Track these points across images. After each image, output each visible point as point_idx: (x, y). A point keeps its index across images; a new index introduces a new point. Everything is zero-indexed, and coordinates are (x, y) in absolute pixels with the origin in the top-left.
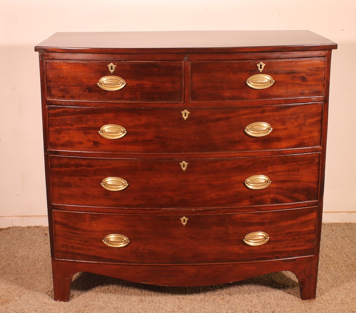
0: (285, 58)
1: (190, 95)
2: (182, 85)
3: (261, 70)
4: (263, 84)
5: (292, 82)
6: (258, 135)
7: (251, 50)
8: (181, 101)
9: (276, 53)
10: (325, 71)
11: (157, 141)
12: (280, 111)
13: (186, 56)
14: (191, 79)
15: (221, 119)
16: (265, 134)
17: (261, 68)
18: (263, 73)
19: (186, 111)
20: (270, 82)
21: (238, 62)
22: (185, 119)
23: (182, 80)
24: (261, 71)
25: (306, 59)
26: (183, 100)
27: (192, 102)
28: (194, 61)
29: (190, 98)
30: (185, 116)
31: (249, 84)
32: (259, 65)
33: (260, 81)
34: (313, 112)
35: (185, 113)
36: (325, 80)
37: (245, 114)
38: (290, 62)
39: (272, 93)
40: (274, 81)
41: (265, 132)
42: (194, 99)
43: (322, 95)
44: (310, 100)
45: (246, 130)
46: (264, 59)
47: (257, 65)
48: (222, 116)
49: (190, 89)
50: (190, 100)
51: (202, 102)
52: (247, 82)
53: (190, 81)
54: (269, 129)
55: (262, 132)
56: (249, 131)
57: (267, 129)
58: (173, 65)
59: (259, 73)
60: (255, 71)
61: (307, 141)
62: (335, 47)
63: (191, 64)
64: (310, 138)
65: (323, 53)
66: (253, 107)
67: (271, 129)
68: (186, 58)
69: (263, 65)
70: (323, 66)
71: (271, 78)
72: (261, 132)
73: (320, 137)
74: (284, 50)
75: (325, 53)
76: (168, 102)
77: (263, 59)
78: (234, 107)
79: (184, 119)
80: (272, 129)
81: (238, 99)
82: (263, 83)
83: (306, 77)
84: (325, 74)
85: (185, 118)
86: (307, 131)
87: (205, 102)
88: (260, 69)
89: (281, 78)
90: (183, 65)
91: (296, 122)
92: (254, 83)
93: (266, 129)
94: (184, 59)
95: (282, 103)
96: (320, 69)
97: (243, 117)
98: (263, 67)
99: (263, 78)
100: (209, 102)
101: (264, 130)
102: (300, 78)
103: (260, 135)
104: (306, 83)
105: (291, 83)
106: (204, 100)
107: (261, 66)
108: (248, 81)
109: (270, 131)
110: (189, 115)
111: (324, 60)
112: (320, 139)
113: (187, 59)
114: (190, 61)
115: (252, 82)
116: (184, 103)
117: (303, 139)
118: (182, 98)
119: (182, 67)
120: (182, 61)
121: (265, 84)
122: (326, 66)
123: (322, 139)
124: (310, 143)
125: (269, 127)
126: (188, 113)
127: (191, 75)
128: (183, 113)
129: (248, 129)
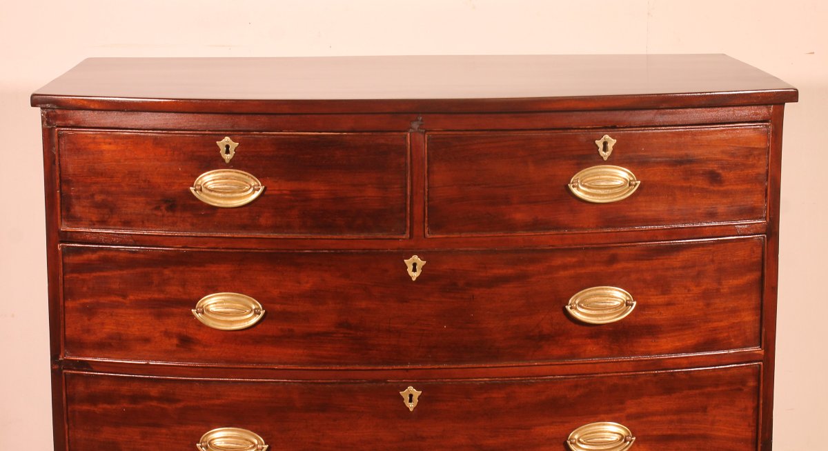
0: (665, 124)
1: (426, 219)
2: (406, 194)
3: (605, 155)
4: (610, 191)
5: (684, 184)
6: (600, 319)
7: (581, 105)
8: (404, 233)
9: (643, 112)
10: (768, 158)
11: (342, 335)
12: (654, 258)
13: (417, 120)
14: (428, 177)
15: (505, 280)
17: (605, 149)
18: (612, 161)
19: (415, 258)
20: (630, 185)
21: (548, 134)
22: (414, 279)
23: (406, 179)
24: (605, 159)
25: (720, 127)
26: (408, 232)
27: (431, 236)
28: (436, 133)
29: (426, 225)
30: (414, 270)
31: (575, 191)
32: (600, 143)
33: (602, 184)
34: (738, 261)
35: (415, 265)
36: (767, 180)
37: (565, 267)
38: (679, 134)
39: (635, 213)
40: (639, 182)
41: (618, 312)
42: (436, 226)
43: (760, 218)
44: (731, 231)
45: (568, 307)
46: (614, 127)
47: (597, 142)
48: (509, 271)
49: (426, 203)
50: (426, 231)
51: (456, 235)
52: (571, 186)
53: (426, 184)
54: (627, 305)
55: (611, 311)
56: (576, 309)
57: (622, 305)
58: (382, 141)
59: (601, 161)
60: (590, 158)
61: (725, 335)
62: (793, 96)
63: (428, 140)
64: (732, 328)
65: (763, 111)
66: (586, 248)
67: (632, 305)
68: (415, 125)
69: (612, 143)
70: (763, 145)
71: (632, 176)
72: (607, 312)
73: (757, 325)
74: (664, 106)
75: (769, 112)
76: (370, 236)
77: (611, 127)
78: (538, 248)
79: (410, 278)
80: (635, 303)
81: (549, 229)
82: (612, 188)
83: (720, 171)
84: (768, 165)
85: (414, 275)
86: (725, 308)
87: (463, 235)
88: (602, 153)
89: (657, 175)
90: (409, 142)
91: (697, 286)
92: (589, 187)
93: (619, 303)
94: (411, 128)
95: (659, 239)
96: (756, 152)
97: (562, 273)
98: (610, 146)
99: (613, 176)
100: (474, 235)
101: (616, 307)
102: (703, 174)
103: (604, 318)
104: (721, 189)
105: (682, 188)
106: (460, 232)
107: (605, 144)
108: (572, 183)
109: (631, 309)
110: (424, 267)
111: (766, 129)
112: (757, 330)
113: (418, 128)
114: (426, 131)
115: (584, 186)
116: (411, 237)
117: (715, 330)
118: (406, 226)
119: (406, 148)
120: (407, 131)
121: (617, 190)
122: (769, 144)
123: (764, 330)
124: (733, 340)
125: (628, 299)
126: (421, 263)
127: (428, 168)
128: (409, 263)
129: (575, 303)
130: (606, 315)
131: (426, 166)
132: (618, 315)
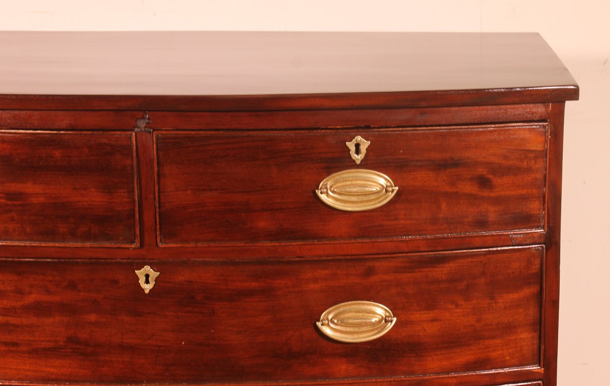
0: (427, 124)
1: (158, 226)
2: (133, 198)
3: (358, 158)
4: (365, 198)
5: (450, 190)
6: (356, 336)
7: (327, 103)
8: (134, 242)
9: (400, 111)
10: (546, 162)
11: (71, 350)
12: (417, 270)
13: (143, 118)
14: (158, 180)
15: (250, 293)
16: (376, 334)
17: (358, 152)
18: (366, 164)
19: (147, 269)
20: (387, 191)
21: (292, 134)
22: (147, 292)
23: (133, 182)
24: (358, 162)
25: (491, 127)
26: (138, 240)
27: (164, 246)
28: (165, 132)
29: (158, 233)
30: (147, 282)
31: (323, 197)
32: (351, 145)
33: (354, 190)
34: (513, 273)
35: (147, 276)
36: (545, 185)
37: (315, 280)
38: (442, 135)
39: (394, 222)
40: (397, 188)
41: (377, 329)
42: (168, 235)
43: (538, 227)
44: (508, 241)
45: (319, 324)
46: (368, 127)
47: (347, 143)
48: (254, 285)
49: (157, 210)
50: (158, 240)
51: (192, 245)
52: (318, 192)
53: (157, 188)
54: (386, 321)
55: (368, 328)
56: (328, 325)
57: (380, 321)
58: (105, 141)
59: (352, 165)
60: (343, 162)
61: (500, 352)
62: (573, 94)
63: (157, 140)
64: (506, 345)
65: (540, 109)
66: (339, 260)
67: (391, 321)
68: (142, 124)
69: (365, 145)
70: (540, 147)
71: (389, 181)
72: (364, 329)
73: (536, 342)
74: (423, 104)
75: (547, 111)
76: (96, 245)
77: (364, 128)
78: (284, 260)
79: (143, 290)
80: (395, 319)
81: (296, 239)
82: (366, 195)
83: (491, 177)
84: (546, 169)
85: (147, 288)
86: (498, 324)
87: (200, 244)
88: (354, 156)
89: (423, 178)
90: (134, 143)
91: (465, 301)
92: (339, 194)
93: (377, 320)
94: (137, 127)
95: (422, 249)
96: (532, 155)
97: (312, 286)
98: (363, 149)
99: (366, 181)
100: (212, 244)
101: (373, 324)
102: (471, 179)
103: (361, 336)
104: (493, 195)
105: (446, 195)
106: (197, 241)
107: (357, 146)
108: (321, 188)
109: (390, 326)
110: (157, 280)
111: (543, 130)
112: (536, 347)
113: (145, 127)
114: (154, 130)
115: (333, 192)
116: (142, 246)
117: (487, 348)
118: (135, 234)
119: (132, 149)
120: (133, 131)
121: (372, 197)
122: (548, 146)
123: (543, 347)
124: (508, 358)
125: (388, 314)
126: (154, 274)
127: (158, 171)
128: (140, 273)
129: (327, 319)
130: (362, 332)
131: (156, 169)
132: (376, 331)
